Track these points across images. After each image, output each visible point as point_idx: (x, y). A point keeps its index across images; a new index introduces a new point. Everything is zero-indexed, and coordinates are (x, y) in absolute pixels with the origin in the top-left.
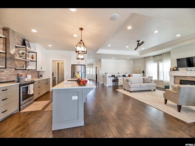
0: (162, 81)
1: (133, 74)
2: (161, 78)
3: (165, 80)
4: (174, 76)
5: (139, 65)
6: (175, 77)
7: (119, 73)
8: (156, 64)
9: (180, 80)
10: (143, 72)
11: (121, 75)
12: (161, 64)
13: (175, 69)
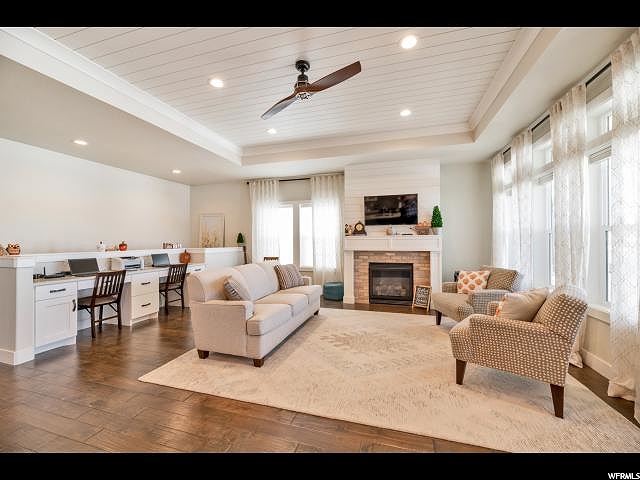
0: (309, 272)
1: (208, 251)
2: (306, 262)
3: (319, 266)
4: (355, 252)
5: (221, 211)
6: (357, 254)
7: (122, 247)
8: (289, 211)
9: (371, 264)
10: (240, 239)
11: (142, 254)
12: (305, 212)
13: (359, 228)
